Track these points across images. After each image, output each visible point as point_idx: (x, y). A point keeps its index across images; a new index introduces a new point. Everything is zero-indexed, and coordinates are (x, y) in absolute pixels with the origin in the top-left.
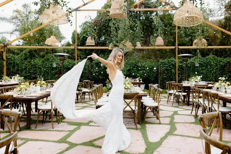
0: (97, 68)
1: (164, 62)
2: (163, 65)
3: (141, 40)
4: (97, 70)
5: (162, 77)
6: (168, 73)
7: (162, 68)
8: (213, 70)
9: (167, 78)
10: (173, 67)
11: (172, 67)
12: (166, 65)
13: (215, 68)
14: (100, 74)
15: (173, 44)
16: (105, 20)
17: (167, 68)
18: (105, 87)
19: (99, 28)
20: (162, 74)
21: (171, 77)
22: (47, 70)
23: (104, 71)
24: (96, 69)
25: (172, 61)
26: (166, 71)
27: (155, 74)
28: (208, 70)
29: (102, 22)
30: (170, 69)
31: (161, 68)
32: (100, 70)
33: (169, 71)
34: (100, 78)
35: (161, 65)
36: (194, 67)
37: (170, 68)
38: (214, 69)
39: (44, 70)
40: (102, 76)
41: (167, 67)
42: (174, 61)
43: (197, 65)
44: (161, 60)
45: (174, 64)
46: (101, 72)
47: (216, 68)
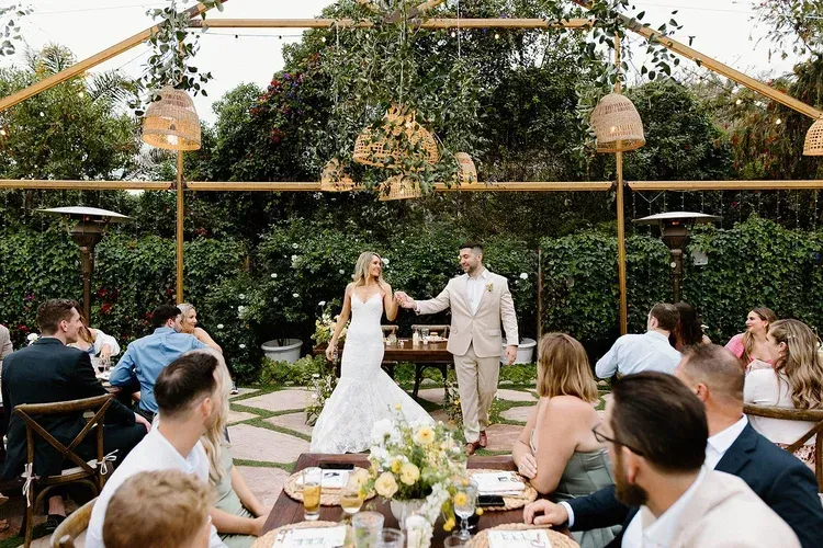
0: (274, 275)
1: (563, 249)
2: (558, 261)
3: (479, 146)
4: (274, 283)
5: (555, 313)
7: (557, 273)
8: (767, 283)
13: (777, 275)
14: (288, 300)
16: (313, 78)
18: (309, 357)
19: (289, 112)
20: (557, 297)
22: (53, 282)
23: (304, 290)
24: (273, 279)
27: (523, 298)
28: (747, 283)
29: (300, 84)
31: (552, 273)
32: (287, 284)
34: (286, 319)
35: (552, 263)
36: (689, 267)
38: (773, 278)
39: (40, 283)
40: (296, 310)
43: (702, 261)
44: (546, 242)
46: (290, 294)
47: (782, 275)
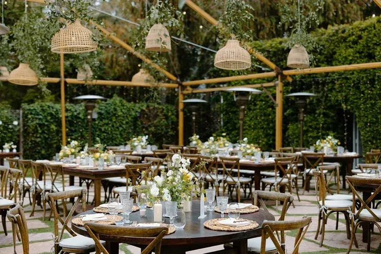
1: (35, 109)
2: (32, 116)
6: (43, 132)
7: (32, 122)
9: (42, 143)
10: (52, 121)
11: (51, 119)
12: (38, 114)
15: (56, 74)
17: (40, 122)
21: (49, 139)
25: (49, 107)
26: (39, 129)
28: (113, 126)
30: (46, 123)
33: (46, 128)
37: (46, 121)
38: (123, 124)
41: (40, 119)
42: (53, 108)
43: (95, 116)
45: (53, 113)
47: (126, 122)
